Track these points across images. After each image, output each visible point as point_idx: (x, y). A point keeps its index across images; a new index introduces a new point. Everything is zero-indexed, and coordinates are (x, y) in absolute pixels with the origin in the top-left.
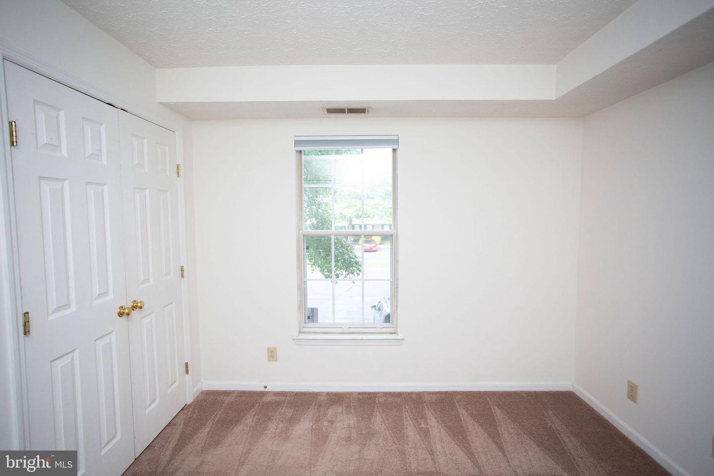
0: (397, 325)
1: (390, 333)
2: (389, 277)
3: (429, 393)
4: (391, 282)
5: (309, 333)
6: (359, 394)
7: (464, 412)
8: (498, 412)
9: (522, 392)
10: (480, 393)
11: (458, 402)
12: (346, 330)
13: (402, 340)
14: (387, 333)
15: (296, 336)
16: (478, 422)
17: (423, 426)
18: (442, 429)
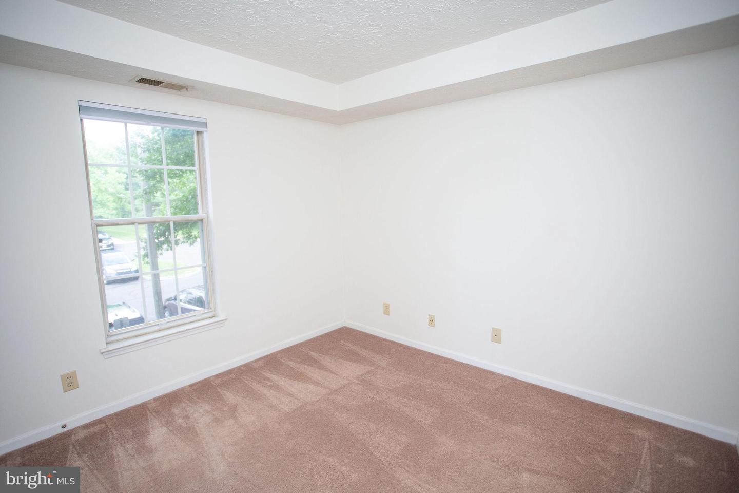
0: (215, 308)
1: (210, 318)
2: (200, 262)
3: (255, 361)
4: (203, 267)
5: (118, 341)
6: (191, 386)
7: (292, 363)
8: (313, 354)
9: (318, 336)
10: (291, 347)
11: (281, 358)
12: (163, 327)
13: (225, 320)
14: (206, 318)
15: (105, 349)
16: (305, 364)
17: (269, 383)
18: (286, 379)
